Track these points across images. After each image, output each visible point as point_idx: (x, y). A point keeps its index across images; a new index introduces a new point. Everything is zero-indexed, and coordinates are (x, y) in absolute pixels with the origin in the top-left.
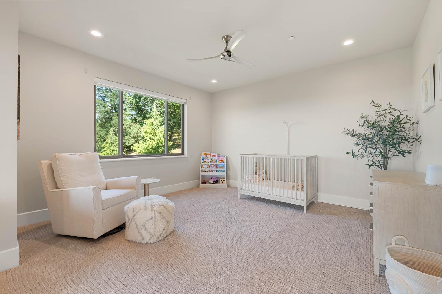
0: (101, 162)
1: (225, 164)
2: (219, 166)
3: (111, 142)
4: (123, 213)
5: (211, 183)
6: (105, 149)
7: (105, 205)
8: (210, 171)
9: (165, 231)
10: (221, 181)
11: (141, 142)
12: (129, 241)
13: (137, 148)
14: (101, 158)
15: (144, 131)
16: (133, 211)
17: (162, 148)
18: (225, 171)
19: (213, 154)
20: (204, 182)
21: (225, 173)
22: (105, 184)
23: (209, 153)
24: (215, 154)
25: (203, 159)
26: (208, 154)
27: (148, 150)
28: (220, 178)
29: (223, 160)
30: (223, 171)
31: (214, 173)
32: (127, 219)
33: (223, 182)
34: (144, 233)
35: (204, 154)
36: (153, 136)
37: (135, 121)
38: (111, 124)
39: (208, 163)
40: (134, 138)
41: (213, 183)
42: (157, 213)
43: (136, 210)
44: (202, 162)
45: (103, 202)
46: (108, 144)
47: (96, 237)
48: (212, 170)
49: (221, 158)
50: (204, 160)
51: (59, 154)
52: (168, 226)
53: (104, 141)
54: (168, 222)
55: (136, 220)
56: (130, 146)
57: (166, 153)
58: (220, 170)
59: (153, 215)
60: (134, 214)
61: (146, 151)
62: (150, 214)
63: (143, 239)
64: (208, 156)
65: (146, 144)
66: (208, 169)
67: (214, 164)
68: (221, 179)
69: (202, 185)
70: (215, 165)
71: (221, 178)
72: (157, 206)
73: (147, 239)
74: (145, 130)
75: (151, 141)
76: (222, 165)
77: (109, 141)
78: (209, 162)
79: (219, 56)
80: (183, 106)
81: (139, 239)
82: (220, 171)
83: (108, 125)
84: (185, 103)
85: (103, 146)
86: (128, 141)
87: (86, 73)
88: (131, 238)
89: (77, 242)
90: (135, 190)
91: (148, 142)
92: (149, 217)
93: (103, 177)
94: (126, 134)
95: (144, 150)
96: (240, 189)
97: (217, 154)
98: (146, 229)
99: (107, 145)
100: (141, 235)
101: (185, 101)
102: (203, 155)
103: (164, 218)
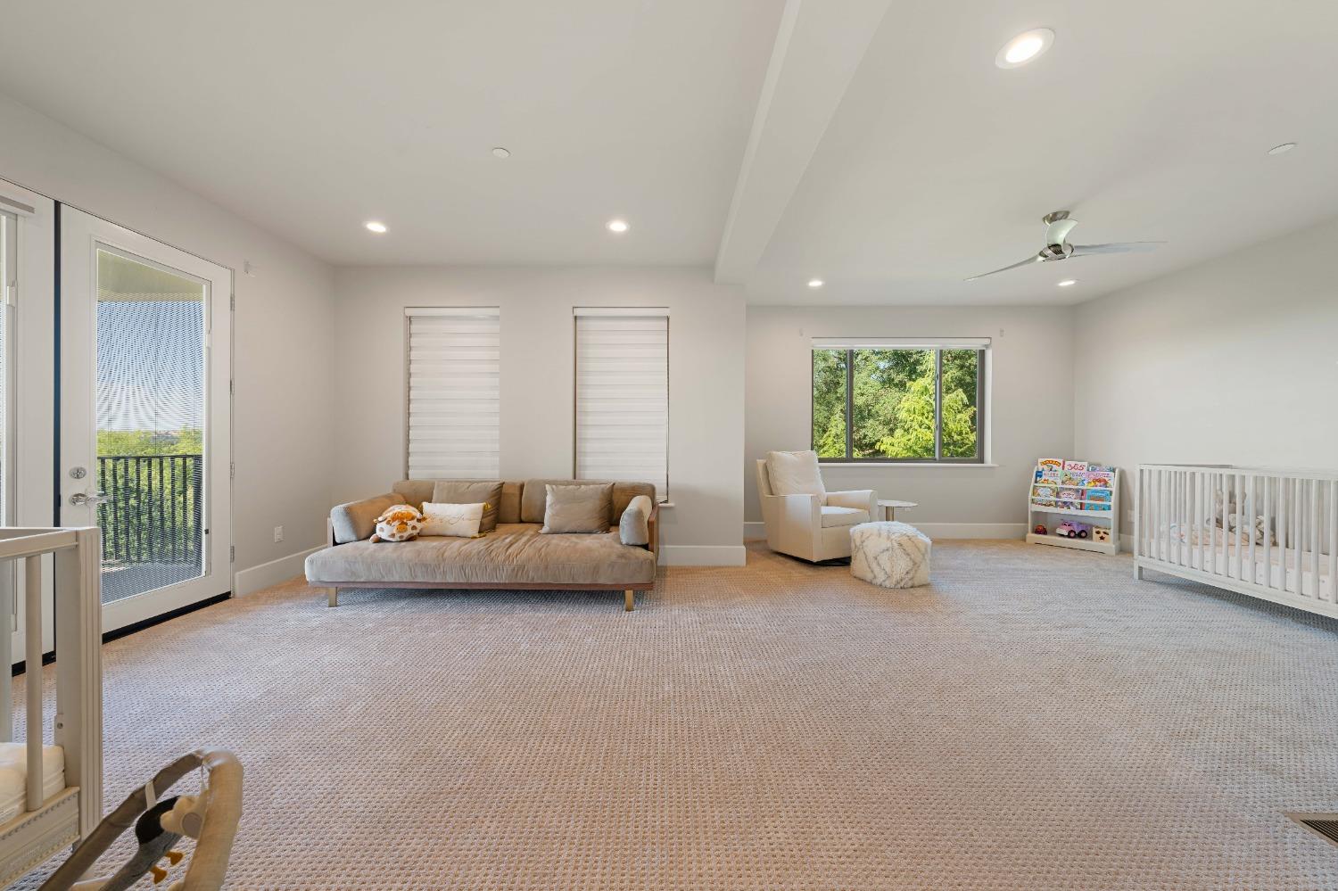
0: (820, 467)
1: (1111, 493)
2: (1089, 493)
3: (837, 435)
4: (848, 539)
5: (1062, 536)
6: (825, 448)
7: (826, 522)
8: (1060, 503)
9: (910, 576)
10: (1094, 533)
11: (898, 432)
12: (855, 577)
13: (888, 446)
14: (821, 460)
15: (905, 409)
16: (862, 536)
17: (951, 447)
18: (1109, 509)
19: (1073, 463)
20: (1041, 531)
21: (1111, 515)
22: (825, 499)
23: (1061, 461)
24: (1083, 463)
25: (1039, 474)
26: (1057, 464)
27: (915, 451)
28: (1092, 526)
29: (1107, 479)
30: (1104, 509)
31: (1073, 511)
32: (853, 546)
33: (1102, 538)
34: (877, 570)
35: (1044, 463)
36: (927, 418)
37: (888, 382)
38: (838, 395)
39: (1054, 486)
40: (886, 423)
41: (1069, 536)
42: (896, 545)
43: (865, 536)
44: (1036, 482)
45: (823, 516)
46: (830, 439)
47: (815, 560)
48: (1065, 503)
49: (1100, 474)
50: (1044, 477)
51: (774, 452)
52: (916, 571)
53: (825, 431)
54: (915, 564)
55: (865, 549)
56: (874, 444)
57: (937, 456)
58: (1091, 505)
59: (889, 545)
60: (863, 539)
61: (909, 454)
62: (885, 544)
63: (875, 577)
64: (1055, 467)
65: (909, 437)
66: (1053, 498)
67: (1073, 487)
68: (1094, 530)
69: (1032, 537)
70: (1077, 491)
71: (1097, 527)
72: (896, 535)
73: (881, 578)
74: (907, 405)
75: (923, 430)
76: (1102, 492)
77: (833, 432)
78: (1059, 481)
79: (1034, 258)
80: (982, 353)
81: (869, 576)
82: (1091, 507)
83: (832, 397)
84: (987, 346)
85: (821, 442)
86: (871, 429)
87: (802, 335)
88: (858, 574)
89: (793, 563)
90: (867, 512)
91: (915, 433)
92: (884, 546)
93: (823, 488)
94: (870, 415)
95: (905, 452)
96: (1141, 554)
97: (1086, 464)
98: (879, 564)
99: (830, 441)
100: (872, 571)
101: (987, 341)
102: (1039, 465)
103: (908, 554)
